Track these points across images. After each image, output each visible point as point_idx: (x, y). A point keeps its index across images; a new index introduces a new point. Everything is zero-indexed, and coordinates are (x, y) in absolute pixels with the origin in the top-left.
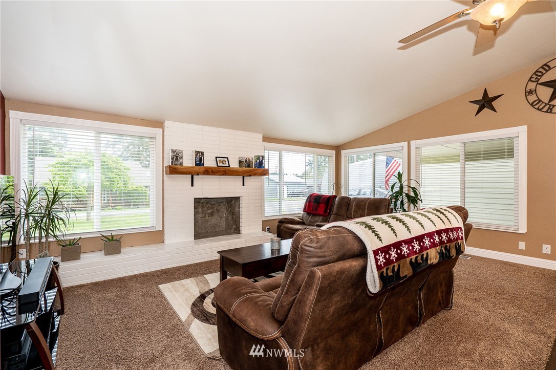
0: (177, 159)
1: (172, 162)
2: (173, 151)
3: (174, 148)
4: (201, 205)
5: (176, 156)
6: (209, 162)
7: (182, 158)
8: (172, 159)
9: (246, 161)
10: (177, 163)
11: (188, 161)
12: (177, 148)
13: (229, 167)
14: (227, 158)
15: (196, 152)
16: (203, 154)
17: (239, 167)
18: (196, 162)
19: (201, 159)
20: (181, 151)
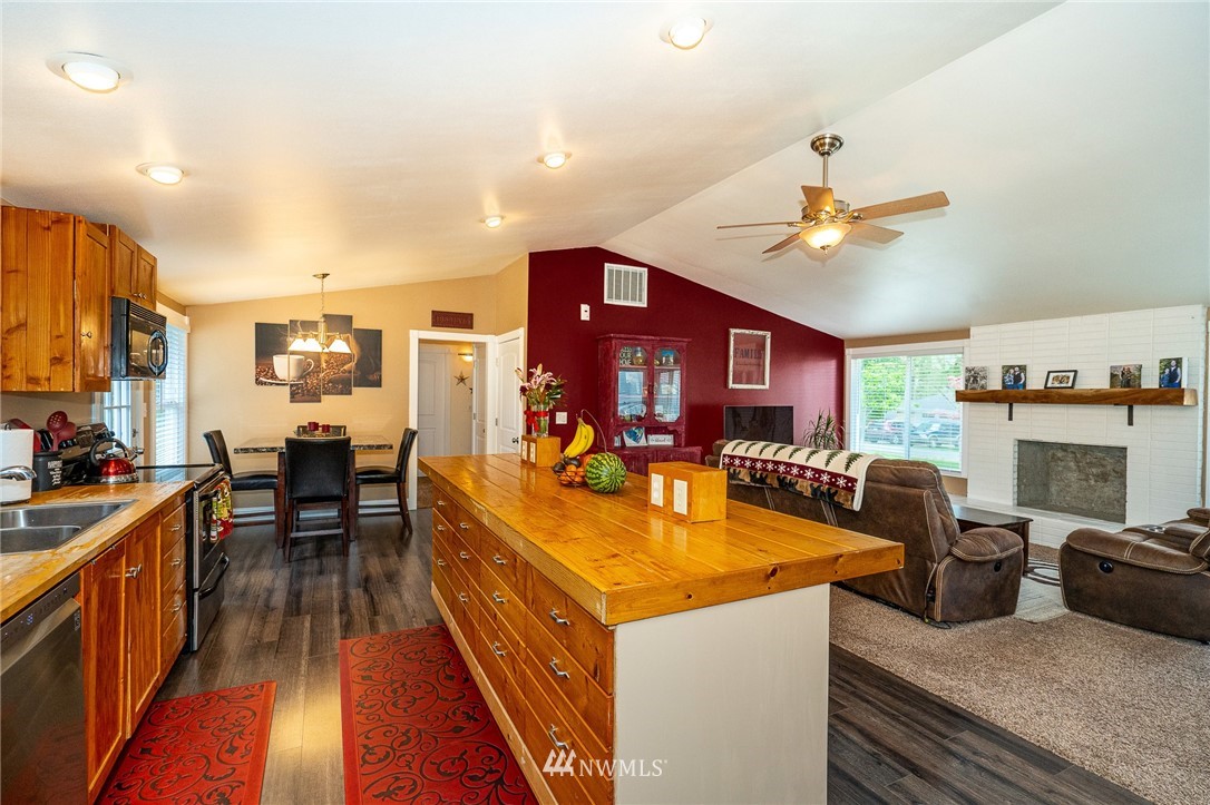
0: (975, 380)
1: (967, 386)
2: (968, 370)
3: (970, 366)
5: (974, 376)
6: (1035, 382)
8: (967, 381)
9: (1123, 374)
10: (975, 386)
11: (995, 384)
12: (976, 364)
13: (1072, 387)
14: (1076, 372)
15: (1003, 367)
16: (1023, 368)
17: (1111, 387)
18: (1003, 382)
19: (1017, 378)
20: (983, 369)
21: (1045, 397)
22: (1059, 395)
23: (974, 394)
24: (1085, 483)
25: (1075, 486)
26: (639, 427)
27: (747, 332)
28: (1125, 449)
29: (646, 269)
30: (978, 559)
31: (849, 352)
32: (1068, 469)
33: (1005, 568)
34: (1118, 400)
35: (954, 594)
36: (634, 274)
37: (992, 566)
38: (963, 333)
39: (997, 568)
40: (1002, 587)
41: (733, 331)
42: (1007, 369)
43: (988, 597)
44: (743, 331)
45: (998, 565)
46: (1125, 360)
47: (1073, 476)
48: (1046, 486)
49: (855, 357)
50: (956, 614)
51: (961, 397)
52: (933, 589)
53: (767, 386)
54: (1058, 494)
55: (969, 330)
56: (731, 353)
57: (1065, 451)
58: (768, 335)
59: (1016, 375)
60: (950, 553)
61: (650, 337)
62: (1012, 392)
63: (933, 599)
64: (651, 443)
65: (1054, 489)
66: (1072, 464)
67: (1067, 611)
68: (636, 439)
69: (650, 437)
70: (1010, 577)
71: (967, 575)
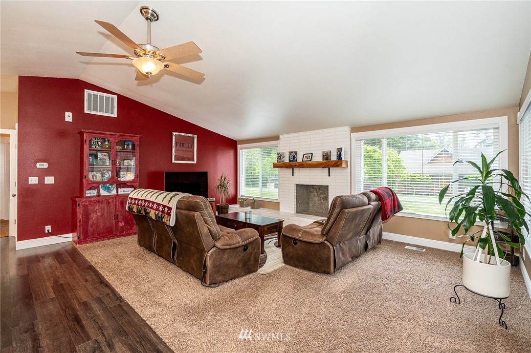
0: (280, 159)
1: (277, 161)
2: (278, 154)
3: (279, 152)
4: (315, 190)
5: (280, 157)
7: (284, 157)
8: (278, 159)
9: (326, 154)
10: (280, 161)
12: (281, 151)
13: (311, 160)
14: (312, 154)
15: (289, 152)
16: (296, 153)
17: (323, 160)
18: (289, 159)
19: (294, 157)
20: (283, 153)
21: (302, 165)
22: (307, 164)
23: (280, 165)
24: (320, 201)
25: (317, 203)
26: (112, 184)
27: (183, 134)
28: (328, 186)
29: (116, 96)
30: (231, 247)
31: (239, 146)
32: (314, 195)
33: (249, 249)
34: (323, 166)
35: (217, 268)
36: (107, 98)
37: (242, 249)
38: (277, 138)
39: (245, 250)
40: (249, 259)
41: (174, 133)
42: (291, 153)
43: (240, 266)
44: (181, 134)
45: (245, 248)
46: (326, 149)
47: (316, 199)
48: (308, 203)
49: (241, 149)
50: (220, 278)
51: (275, 166)
52: (205, 266)
53: (195, 162)
54: (312, 207)
55: (279, 136)
56: (174, 145)
57: (313, 188)
58: (196, 136)
59: (293, 155)
60: (214, 246)
61: (112, 133)
62: (292, 163)
63: (205, 272)
64: (120, 193)
65: (311, 205)
66: (316, 194)
67: (284, 264)
68: (109, 190)
69: (120, 190)
70: (254, 253)
71: (226, 256)
